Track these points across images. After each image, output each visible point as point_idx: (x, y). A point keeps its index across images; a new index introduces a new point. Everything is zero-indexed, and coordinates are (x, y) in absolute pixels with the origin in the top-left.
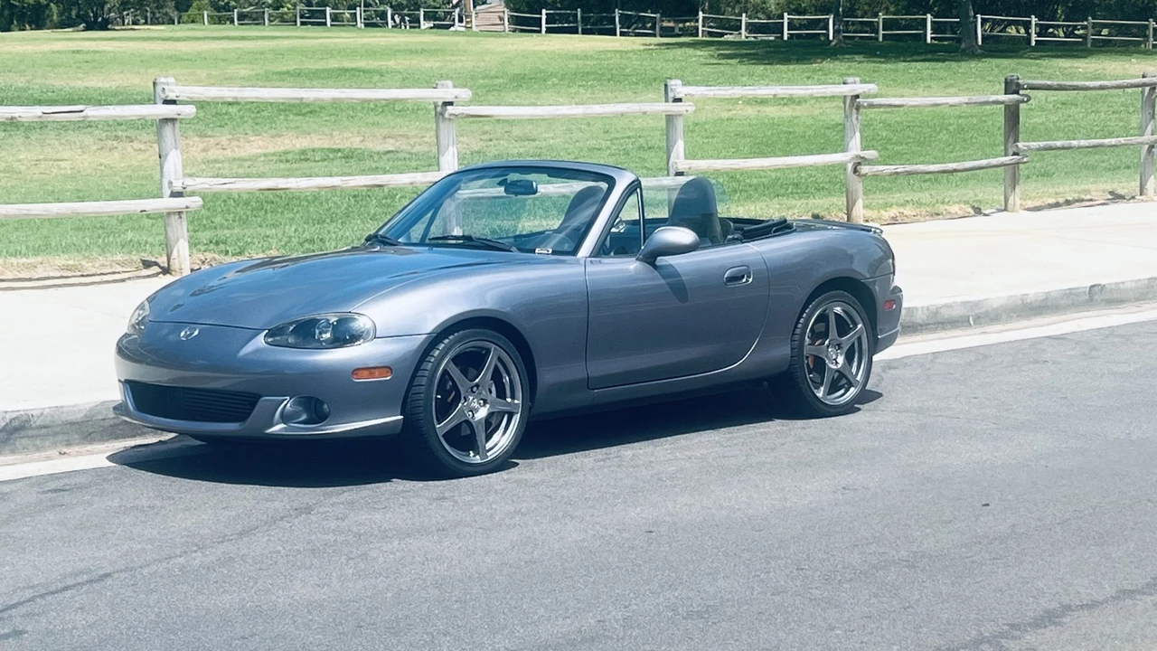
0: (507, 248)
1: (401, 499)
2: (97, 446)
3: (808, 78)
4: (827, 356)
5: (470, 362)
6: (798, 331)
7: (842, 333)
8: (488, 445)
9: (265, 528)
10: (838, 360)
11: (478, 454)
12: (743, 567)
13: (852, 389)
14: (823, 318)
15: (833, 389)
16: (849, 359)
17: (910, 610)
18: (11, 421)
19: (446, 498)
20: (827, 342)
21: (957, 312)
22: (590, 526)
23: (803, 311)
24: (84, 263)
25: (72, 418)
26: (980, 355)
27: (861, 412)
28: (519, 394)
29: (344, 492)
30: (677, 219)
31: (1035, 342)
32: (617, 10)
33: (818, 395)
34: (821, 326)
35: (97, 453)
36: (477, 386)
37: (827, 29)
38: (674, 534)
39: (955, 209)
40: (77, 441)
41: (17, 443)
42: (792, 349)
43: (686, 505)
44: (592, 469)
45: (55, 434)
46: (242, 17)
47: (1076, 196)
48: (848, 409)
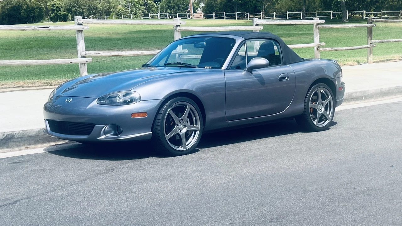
0: (194, 67)
1: (151, 165)
2: (41, 145)
3: (295, 29)
4: (318, 108)
5: (179, 110)
6: (307, 99)
7: (323, 99)
8: (187, 144)
9: (92, 178)
10: (322, 110)
11: (183, 147)
12: (294, 195)
13: (327, 120)
14: (316, 94)
15: (320, 121)
16: (326, 109)
17: (374, 217)
18: (7, 136)
19: (169, 165)
20: (318, 103)
21: (359, 95)
22: (227, 176)
23: (308, 91)
24: (52, 82)
25: (30, 134)
26: (370, 109)
27: (330, 129)
28: (199, 123)
29: (129, 162)
30: (260, 55)
31: (388, 105)
32: (236, 12)
33: (314, 123)
34: (315, 97)
35: (40, 148)
36: (182, 120)
37: (300, 16)
38: (263, 180)
39: (350, 63)
40: (33, 143)
41: (9, 144)
42: (305, 105)
43: (266, 167)
44: (228, 152)
45: (25, 140)
46: (125, 17)
47: (390, 58)
48: (326, 128)
